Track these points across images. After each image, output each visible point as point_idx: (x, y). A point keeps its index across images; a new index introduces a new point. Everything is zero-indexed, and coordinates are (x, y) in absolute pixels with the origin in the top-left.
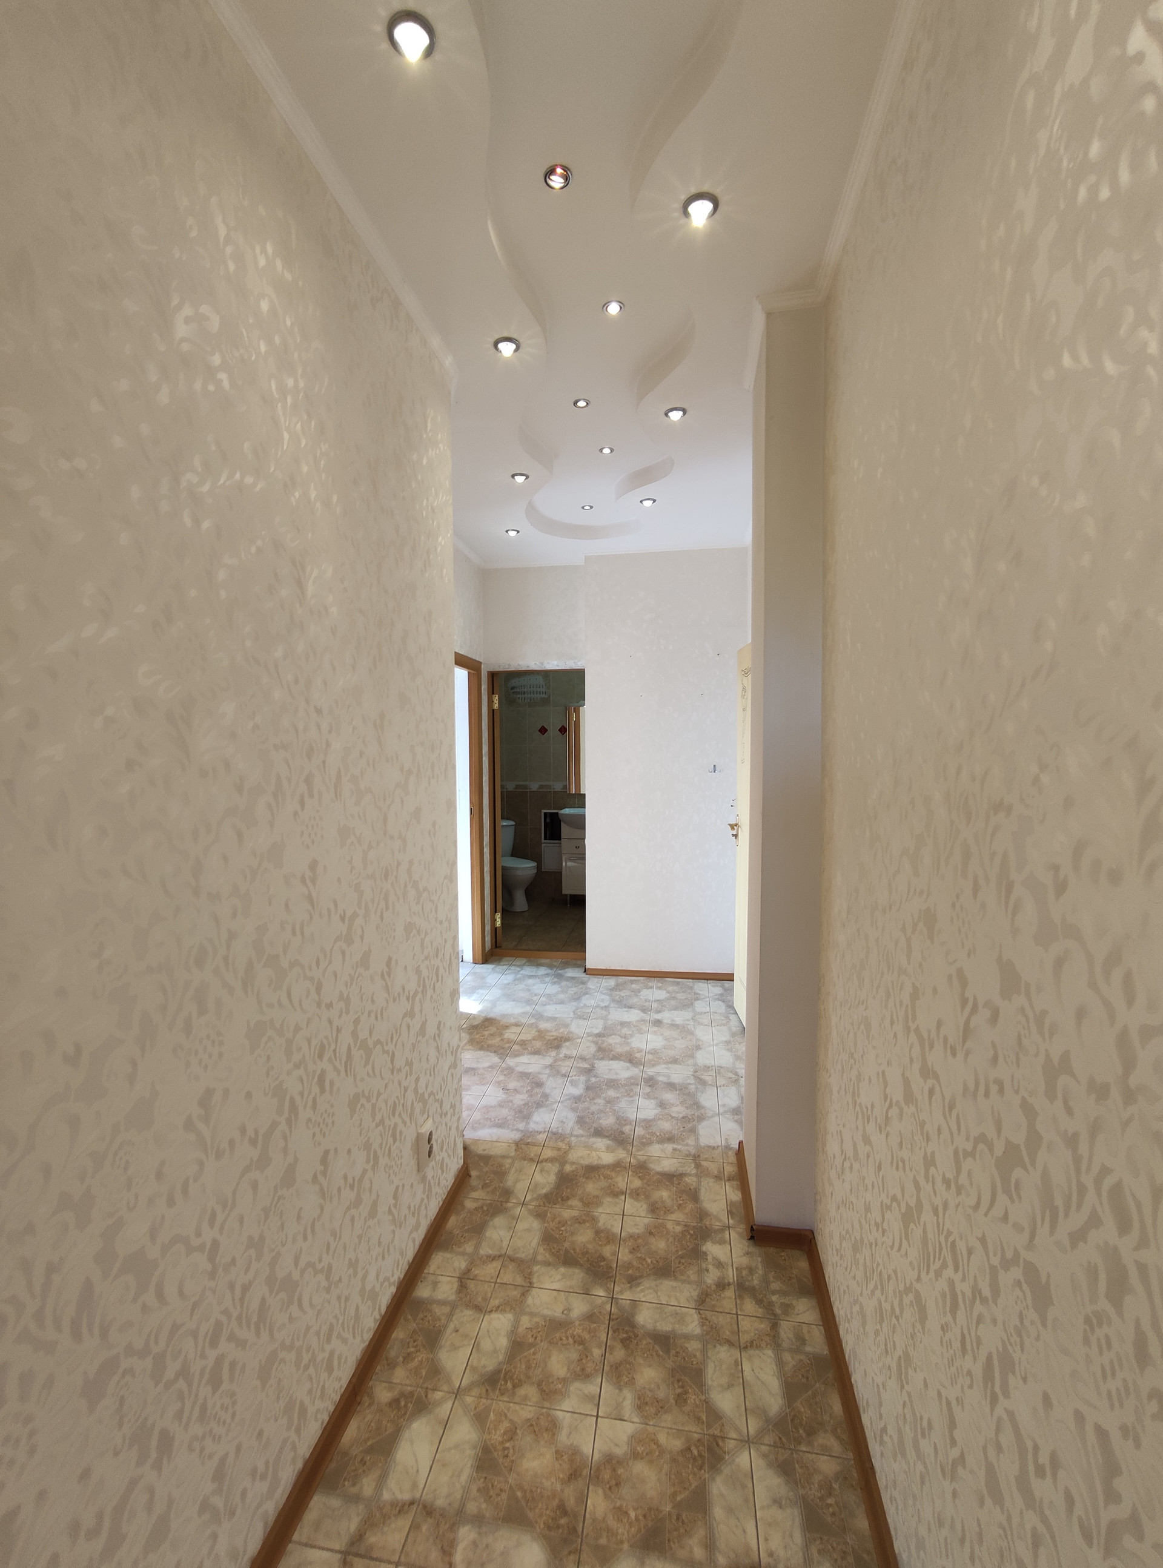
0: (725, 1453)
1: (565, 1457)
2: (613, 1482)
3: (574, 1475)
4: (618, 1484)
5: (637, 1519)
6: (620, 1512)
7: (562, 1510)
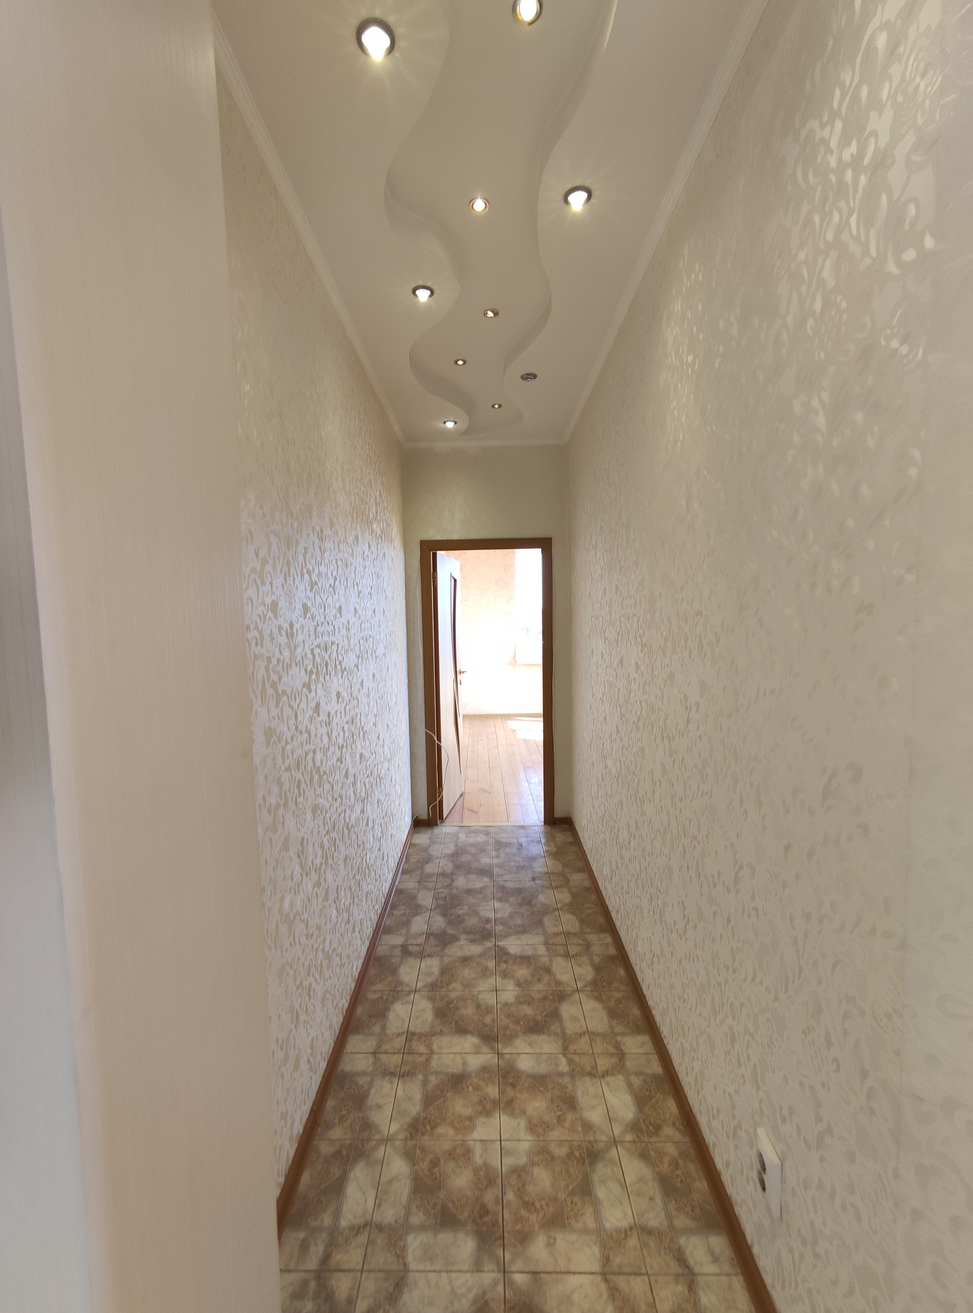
0: (407, 1130)
1: (518, 1111)
2: (484, 1102)
3: (510, 1102)
4: (481, 1101)
5: (468, 1087)
6: (477, 1088)
7: (513, 1086)
